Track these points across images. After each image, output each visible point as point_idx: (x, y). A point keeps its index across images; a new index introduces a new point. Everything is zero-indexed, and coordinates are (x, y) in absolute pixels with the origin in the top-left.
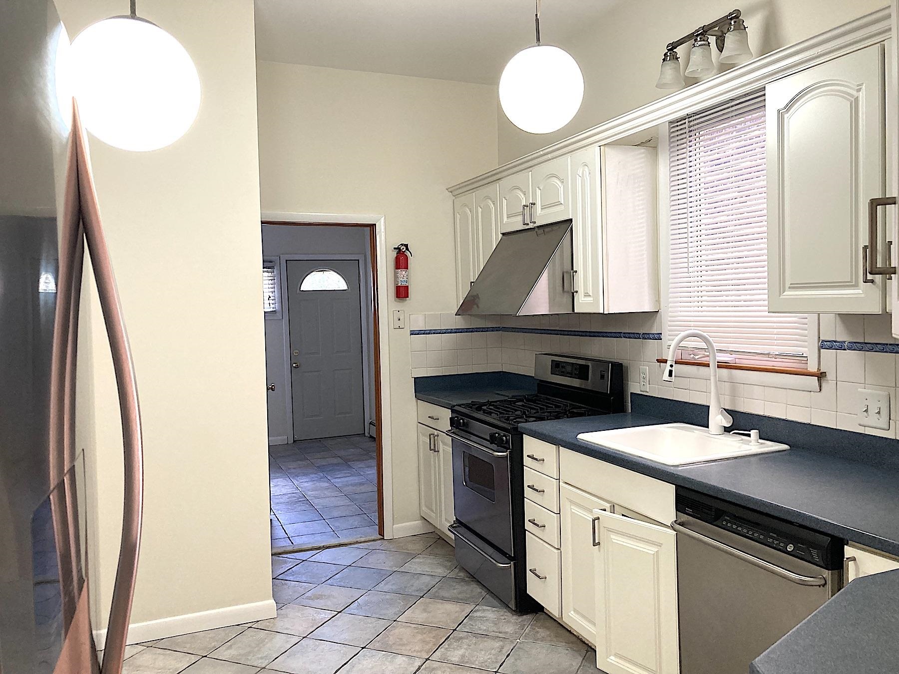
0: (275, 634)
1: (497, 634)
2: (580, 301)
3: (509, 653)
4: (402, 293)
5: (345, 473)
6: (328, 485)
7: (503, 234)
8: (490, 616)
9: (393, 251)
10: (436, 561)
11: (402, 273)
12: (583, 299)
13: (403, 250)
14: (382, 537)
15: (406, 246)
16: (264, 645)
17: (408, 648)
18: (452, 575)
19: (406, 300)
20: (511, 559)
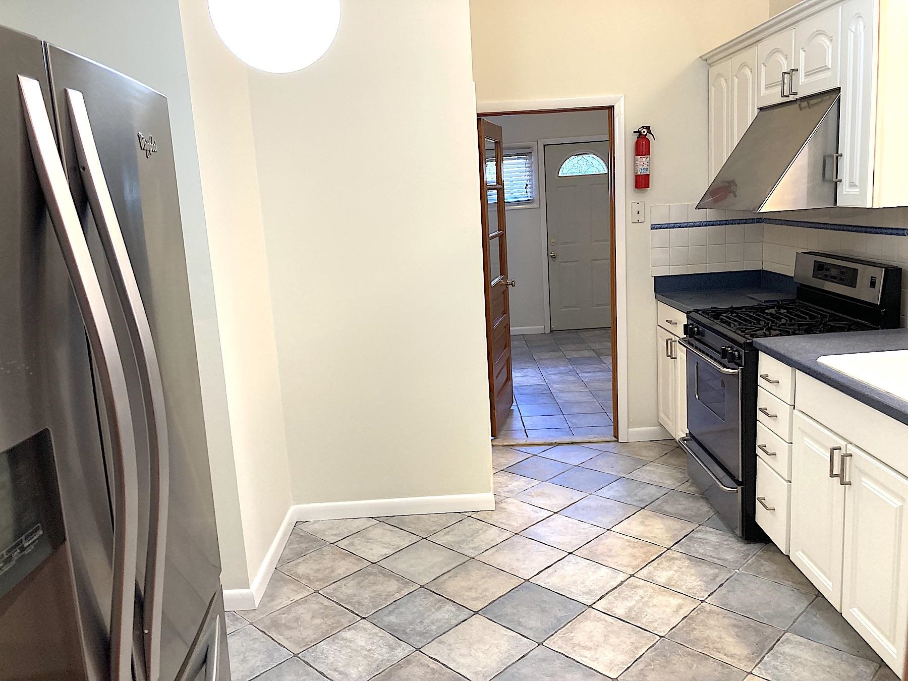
0: (491, 527)
1: (714, 560)
2: (844, 193)
3: (723, 582)
4: (642, 182)
5: (595, 368)
6: (576, 379)
7: (761, 109)
8: (712, 539)
9: (633, 135)
10: (669, 471)
11: (642, 160)
12: (848, 190)
13: (644, 134)
14: (616, 439)
15: (648, 128)
16: (478, 536)
17: (615, 560)
18: (683, 488)
19: (647, 190)
20: (739, 483)
